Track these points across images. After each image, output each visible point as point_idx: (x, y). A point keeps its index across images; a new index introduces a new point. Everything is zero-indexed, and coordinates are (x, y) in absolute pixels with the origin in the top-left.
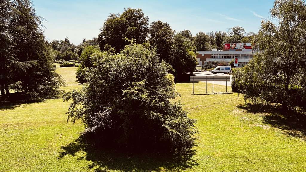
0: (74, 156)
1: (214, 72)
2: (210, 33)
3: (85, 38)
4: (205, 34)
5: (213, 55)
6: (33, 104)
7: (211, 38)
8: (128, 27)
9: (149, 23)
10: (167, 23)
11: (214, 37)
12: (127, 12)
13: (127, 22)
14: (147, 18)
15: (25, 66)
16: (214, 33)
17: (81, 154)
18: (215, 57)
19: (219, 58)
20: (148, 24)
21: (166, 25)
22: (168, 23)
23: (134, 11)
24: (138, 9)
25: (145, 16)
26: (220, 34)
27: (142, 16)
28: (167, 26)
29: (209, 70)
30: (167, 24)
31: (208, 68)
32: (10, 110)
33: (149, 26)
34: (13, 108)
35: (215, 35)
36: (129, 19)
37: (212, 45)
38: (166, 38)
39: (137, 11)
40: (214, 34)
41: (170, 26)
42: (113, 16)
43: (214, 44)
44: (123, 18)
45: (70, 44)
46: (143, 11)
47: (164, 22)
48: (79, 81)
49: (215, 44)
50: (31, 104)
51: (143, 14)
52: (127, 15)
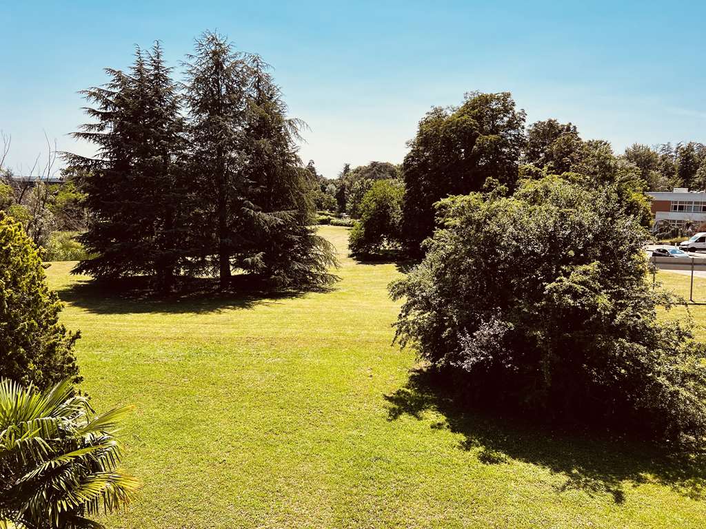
0: (420, 419)
1: (689, 247)
2: (662, 146)
3: (348, 163)
4: (651, 151)
5: (676, 202)
6: (283, 301)
7: (664, 160)
8: (477, 136)
9: (526, 125)
10: (570, 124)
11: (672, 156)
12: (475, 101)
13: (476, 125)
14: (523, 113)
15: (271, 221)
16: (674, 147)
17: (432, 416)
18: (681, 208)
19: (696, 210)
20: (523, 128)
21: (568, 129)
22: (573, 125)
23: (492, 97)
24: (503, 93)
25: (517, 109)
26: (692, 150)
27: (511, 109)
28: (570, 130)
29: (668, 241)
30: (571, 127)
31: (667, 237)
32: (245, 310)
33: (526, 133)
34: (250, 306)
35: (676, 152)
36: (479, 118)
37: (669, 178)
38: (572, 159)
39: (498, 99)
40: (674, 149)
41: (578, 130)
42: (437, 112)
43: (674, 174)
44: (466, 117)
45: (316, 176)
46: (513, 98)
47: (562, 121)
48: (355, 257)
49: (676, 176)
50: (279, 301)
51: (513, 104)
52: (474, 108)
